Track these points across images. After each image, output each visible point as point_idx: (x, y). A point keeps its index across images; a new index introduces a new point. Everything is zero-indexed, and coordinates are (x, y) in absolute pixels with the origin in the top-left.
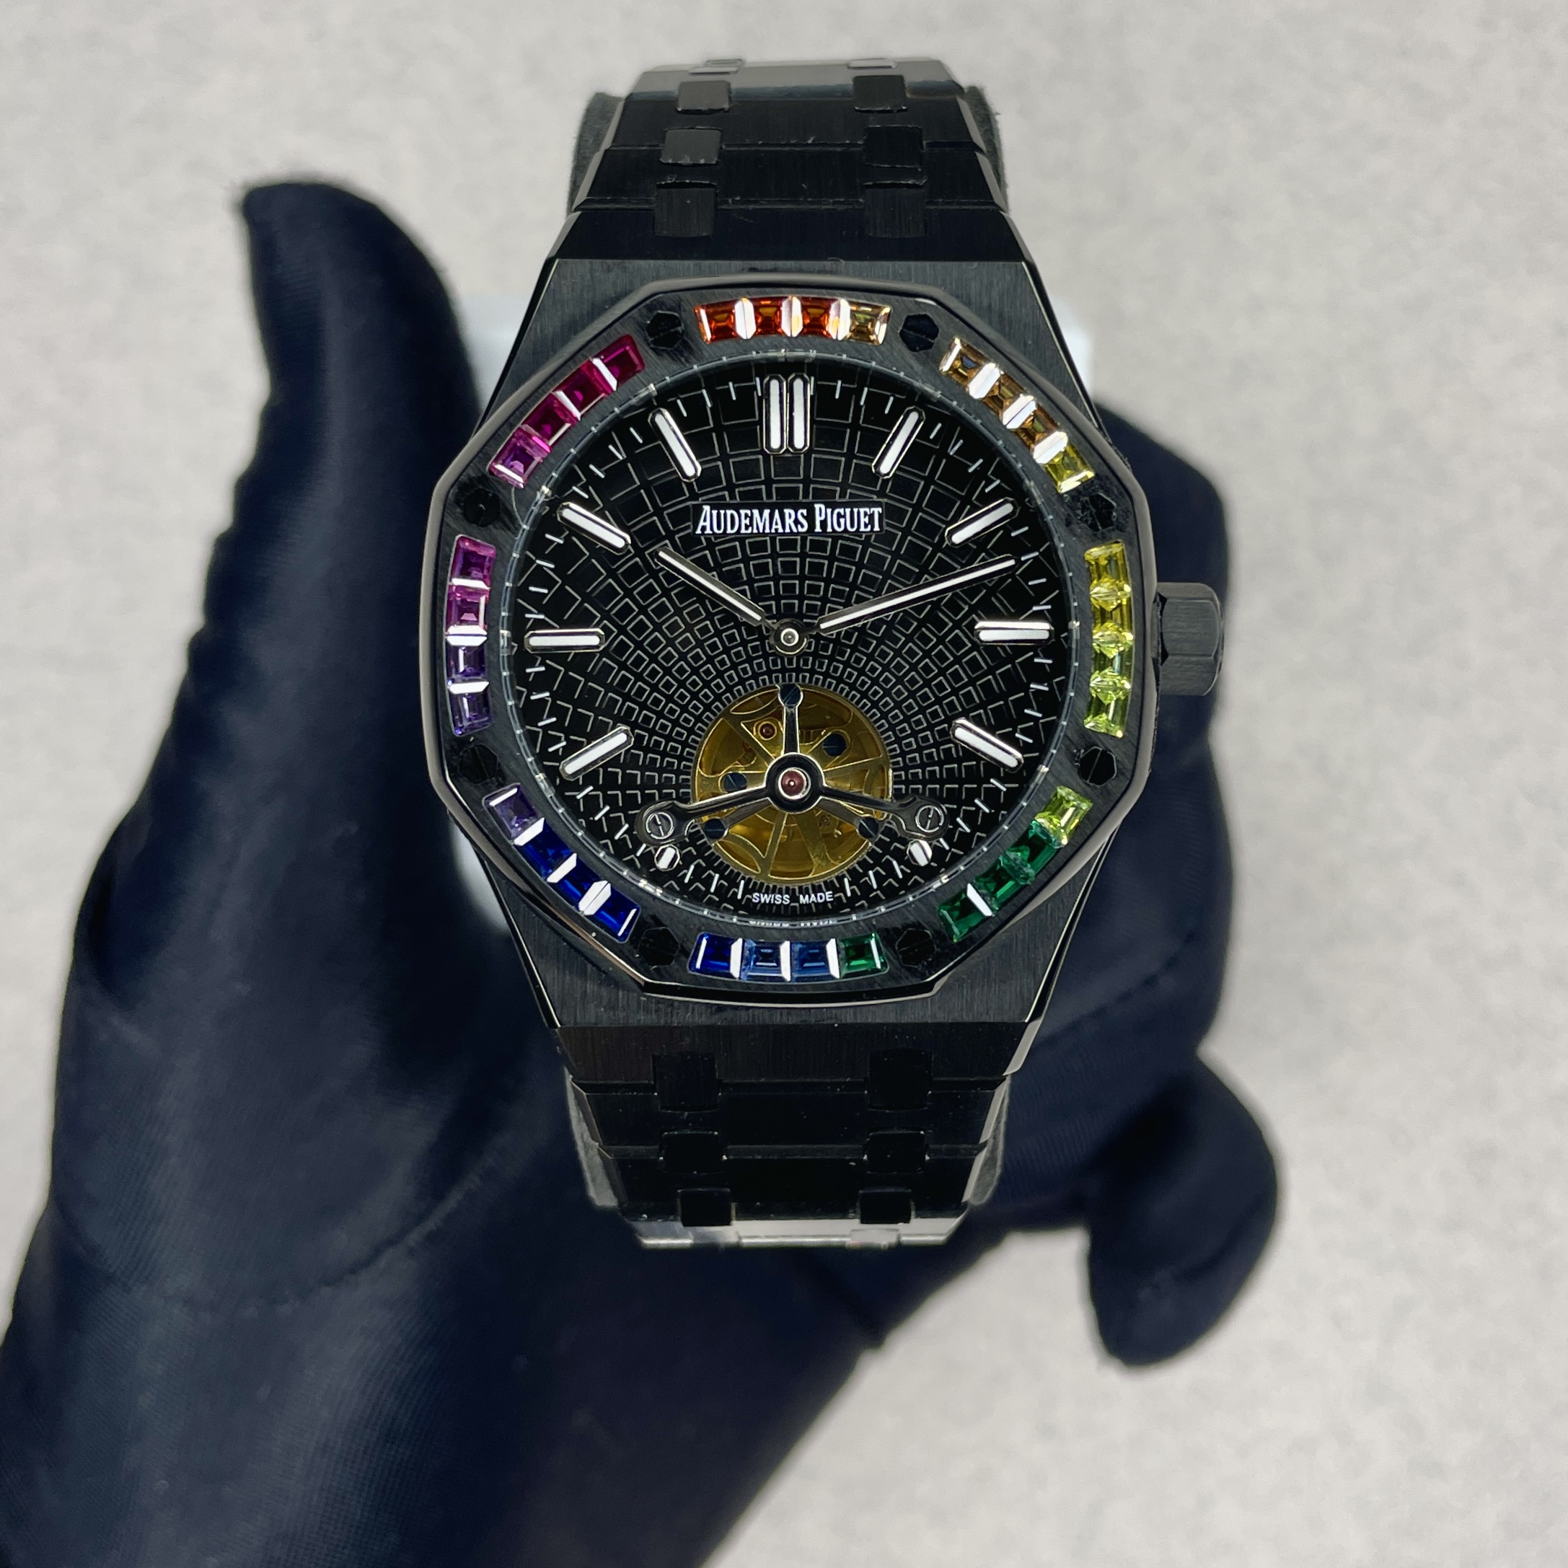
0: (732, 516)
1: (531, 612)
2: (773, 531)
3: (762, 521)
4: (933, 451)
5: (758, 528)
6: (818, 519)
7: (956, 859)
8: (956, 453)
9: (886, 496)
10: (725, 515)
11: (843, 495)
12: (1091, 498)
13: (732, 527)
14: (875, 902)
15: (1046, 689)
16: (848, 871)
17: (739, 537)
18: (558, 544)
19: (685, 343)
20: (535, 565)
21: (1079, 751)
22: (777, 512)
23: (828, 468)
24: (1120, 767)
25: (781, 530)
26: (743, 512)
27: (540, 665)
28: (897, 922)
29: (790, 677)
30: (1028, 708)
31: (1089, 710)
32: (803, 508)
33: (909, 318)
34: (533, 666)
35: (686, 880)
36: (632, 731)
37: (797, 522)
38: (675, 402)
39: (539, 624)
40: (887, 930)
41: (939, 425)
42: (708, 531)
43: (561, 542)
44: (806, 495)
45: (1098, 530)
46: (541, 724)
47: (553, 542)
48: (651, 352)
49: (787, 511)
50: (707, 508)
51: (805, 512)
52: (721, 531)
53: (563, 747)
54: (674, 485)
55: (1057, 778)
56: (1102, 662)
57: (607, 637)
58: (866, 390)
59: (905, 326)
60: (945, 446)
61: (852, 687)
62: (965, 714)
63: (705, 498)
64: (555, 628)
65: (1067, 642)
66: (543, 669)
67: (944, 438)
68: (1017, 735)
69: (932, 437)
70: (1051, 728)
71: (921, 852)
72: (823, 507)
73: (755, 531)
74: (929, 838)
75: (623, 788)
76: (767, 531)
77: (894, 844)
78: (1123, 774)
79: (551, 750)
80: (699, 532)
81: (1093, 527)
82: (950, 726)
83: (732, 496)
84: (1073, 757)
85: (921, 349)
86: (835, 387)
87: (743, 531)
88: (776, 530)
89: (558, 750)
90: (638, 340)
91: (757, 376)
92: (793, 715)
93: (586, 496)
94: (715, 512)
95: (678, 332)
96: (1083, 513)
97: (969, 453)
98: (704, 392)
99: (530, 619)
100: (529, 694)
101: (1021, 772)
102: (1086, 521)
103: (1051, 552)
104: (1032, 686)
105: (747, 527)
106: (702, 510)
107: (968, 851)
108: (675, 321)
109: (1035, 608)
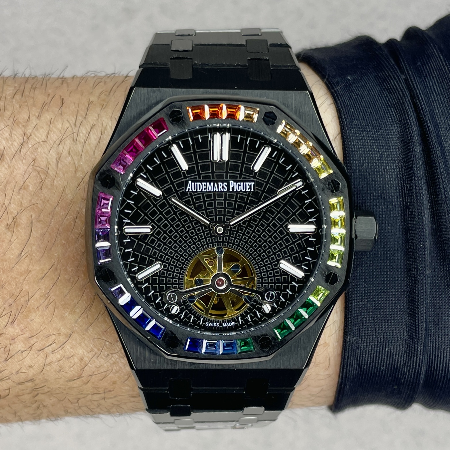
0: (199, 185)
1: (125, 219)
2: (214, 191)
3: (210, 187)
4: (274, 162)
5: (209, 190)
6: (231, 187)
7: (279, 311)
8: (282, 162)
9: (256, 178)
10: (197, 184)
11: (240, 178)
12: (332, 181)
13: (199, 189)
14: (250, 326)
15: (313, 250)
16: (241, 315)
17: (202, 193)
18: (135, 195)
19: (183, 121)
20: (126, 203)
21: (325, 273)
22: (216, 183)
23: (235, 168)
24: (340, 278)
25: (217, 190)
26: (203, 183)
27: (129, 239)
28: (259, 334)
29: (220, 244)
30: (306, 257)
31: (329, 258)
32: (225, 182)
33: (266, 113)
34: (126, 239)
35: (182, 318)
36: (162, 263)
37: (223, 187)
38: (179, 142)
39: (128, 224)
40: (255, 336)
41: (276, 152)
42: (190, 190)
43: (136, 194)
44: (227, 178)
45: (334, 192)
46: (129, 261)
47: (133, 194)
48: (171, 124)
49: (220, 183)
50: (190, 182)
51: (226, 184)
52: (195, 190)
53: (137, 269)
54: (178, 174)
55: (317, 283)
56: (334, 240)
57: (153, 229)
58: (249, 139)
59: (265, 116)
60: (278, 160)
61: (243, 248)
62: (284, 258)
63: (189, 178)
64: (134, 225)
65: (321, 233)
66: (129, 240)
67: (278, 157)
68: (302, 266)
69: (273, 156)
70: (315, 264)
71: (267, 308)
72: (233, 182)
73: (208, 191)
74: (269, 303)
75: (159, 284)
76: (212, 190)
77: (257, 306)
78: (341, 281)
79: (132, 270)
80: (187, 190)
81: (332, 191)
82: (278, 263)
83: (200, 178)
84: (322, 275)
85: (270, 125)
86: (237, 138)
87: (203, 190)
88: (216, 190)
89: (135, 270)
90: (166, 120)
91: (209, 132)
92: (221, 258)
93: (146, 177)
94: (193, 183)
95: (181, 117)
96: (328, 186)
97: (287, 163)
98: (189, 139)
99: (125, 222)
100: (125, 250)
101: (304, 280)
102: (330, 189)
103: (316, 200)
104: (308, 248)
105: (205, 189)
106: (188, 182)
107: (284, 308)
108: (179, 113)
109: (310, 220)
